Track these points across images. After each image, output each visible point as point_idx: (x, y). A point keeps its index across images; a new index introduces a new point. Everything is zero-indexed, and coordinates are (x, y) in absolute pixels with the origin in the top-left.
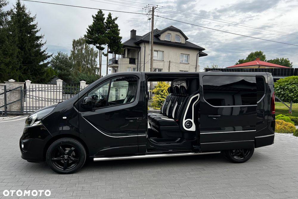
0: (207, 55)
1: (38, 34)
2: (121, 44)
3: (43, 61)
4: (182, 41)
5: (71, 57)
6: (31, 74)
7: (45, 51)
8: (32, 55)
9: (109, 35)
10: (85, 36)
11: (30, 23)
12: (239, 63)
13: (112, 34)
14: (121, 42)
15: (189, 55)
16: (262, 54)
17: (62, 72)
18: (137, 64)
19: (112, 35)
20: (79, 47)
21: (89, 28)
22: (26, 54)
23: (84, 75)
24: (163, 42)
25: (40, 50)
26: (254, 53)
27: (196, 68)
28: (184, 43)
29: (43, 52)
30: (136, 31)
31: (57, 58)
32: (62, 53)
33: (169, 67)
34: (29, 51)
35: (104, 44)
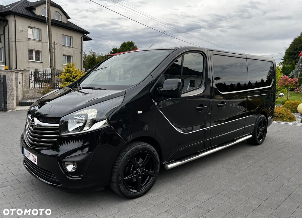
0: (91, 39)
4: (63, 20)
12: (112, 51)
16: (133, 45)
18: (3, 42)
24: (39, 18)
26: (126, 43)
28: (65, 22)
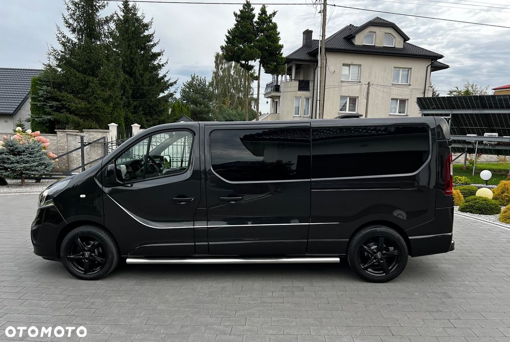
1: (155, 50)
2: (282, 58)
3: (163, 92)
4: (398, 43)
5: (213, 82)
6: (143, 114)
7: (165, 76)
8: (145, 84)
9: (260, 43)
10: (222, 48)
11: (144, 32)
13: (266, 41)
14: (282, 54)
15: (411, 68)
17: (198, 108)
18: (311, 91)
19: (266, 43)
20: (226, 65)
21: (228, 35)
22: (137, 83)
23: (231, 111)
24: (360, 49)
25: (158, 75)
27: (424, 92)
28: (401, 46)
29: (163, 78)
30: (311, 32)
31: (190, 85)
32: (198, 77)
33: (368, 93)
34: (142, 77)
35: (253, 59)
